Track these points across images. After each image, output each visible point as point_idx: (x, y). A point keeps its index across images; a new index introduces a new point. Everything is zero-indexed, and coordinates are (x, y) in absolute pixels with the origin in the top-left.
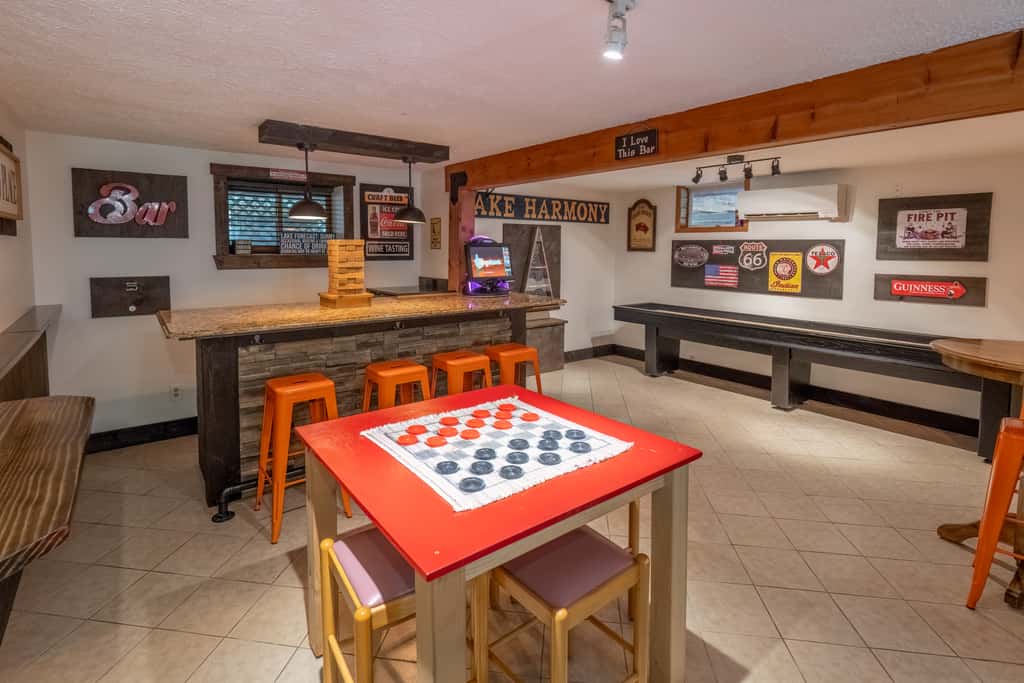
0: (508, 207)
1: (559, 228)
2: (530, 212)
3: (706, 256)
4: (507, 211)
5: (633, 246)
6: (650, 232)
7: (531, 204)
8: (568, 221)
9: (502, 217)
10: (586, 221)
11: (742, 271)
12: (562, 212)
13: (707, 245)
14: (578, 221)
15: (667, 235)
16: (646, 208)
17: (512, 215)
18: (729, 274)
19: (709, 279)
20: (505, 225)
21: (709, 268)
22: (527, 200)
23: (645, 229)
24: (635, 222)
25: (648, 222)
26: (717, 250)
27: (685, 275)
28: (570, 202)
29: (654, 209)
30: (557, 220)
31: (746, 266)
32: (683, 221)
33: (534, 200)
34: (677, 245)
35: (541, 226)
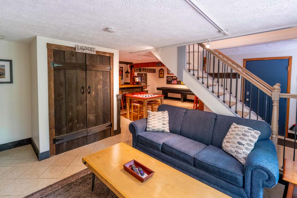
0: (138, 70)
1: (147, 74)
2: (142, 71)
3: (172, 79)
5: (160, 77)
6: (163, 74)
9: (137, 72)
11: (177, 81)
12: (147, 71)
13: (172, 77)
14: (150, 72)
15: (166, 75)
16: (162, 70)
18: (175, 82)
19: (173, 83)
21: (172, 81)
23: (162, 74)
24: (160, 73)
25: (163, 73)
26: (174, 78)
27: (169, 82)
29: (164, 70)
31: (178, 80)
32: (168, 73)
33: (142, 69)
34: (167, 77)
35: (144, 73)
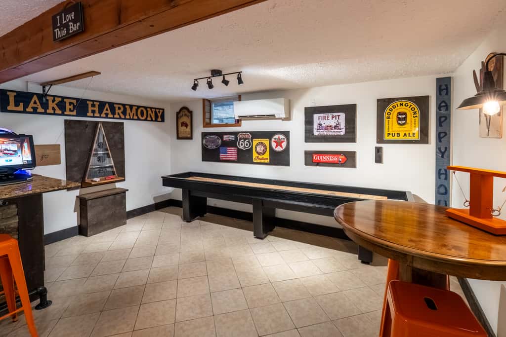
0: (68, 107)
2: (93, 112)
3: (220, 142)
4: (68, 109)
5: (180, 136)
6: (189, 127)
7: (93, 106)
8: (130, 119)
9: (63, 114)
10: (146, 120)
11: (239, 150)
12: (124, 113)
13: (221, 135)
14: (139, 119)
15: (199, 129)
16: (186, 112)
17: (74, 113)
18: (232, 152)
19: (222, 156)
20: (66, 121)
21: (222, 149)
22: (90, 103)
23: (186, 126)
24: (181, 121)
25: (188, 121)
26: (226, 138)
27: (209, 154)
28: (131, 107)
29: (191, 112)
30: (120, 118)
31: (241, 147)
32: (208, 121)
33: (97, 104)
34: (204, 135)
35: (103, 123)
